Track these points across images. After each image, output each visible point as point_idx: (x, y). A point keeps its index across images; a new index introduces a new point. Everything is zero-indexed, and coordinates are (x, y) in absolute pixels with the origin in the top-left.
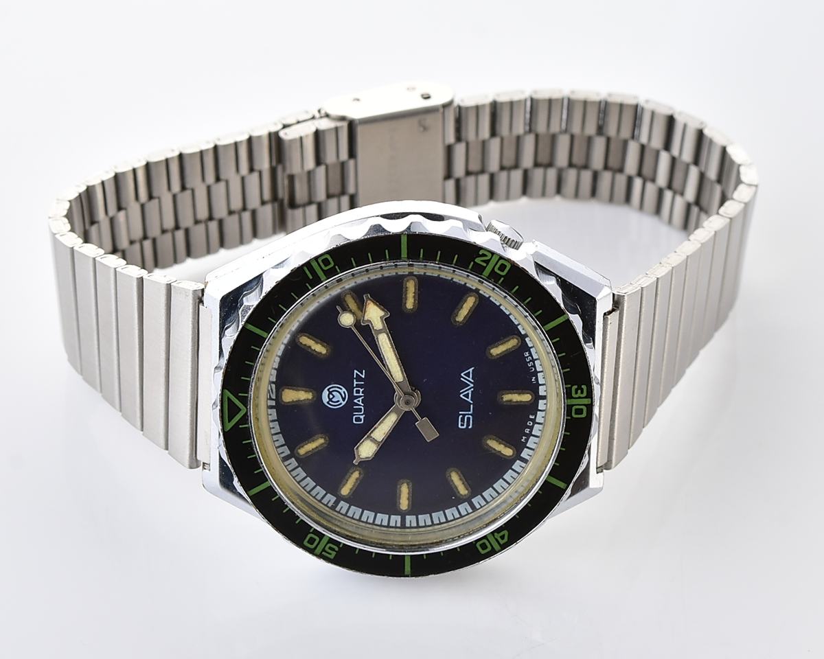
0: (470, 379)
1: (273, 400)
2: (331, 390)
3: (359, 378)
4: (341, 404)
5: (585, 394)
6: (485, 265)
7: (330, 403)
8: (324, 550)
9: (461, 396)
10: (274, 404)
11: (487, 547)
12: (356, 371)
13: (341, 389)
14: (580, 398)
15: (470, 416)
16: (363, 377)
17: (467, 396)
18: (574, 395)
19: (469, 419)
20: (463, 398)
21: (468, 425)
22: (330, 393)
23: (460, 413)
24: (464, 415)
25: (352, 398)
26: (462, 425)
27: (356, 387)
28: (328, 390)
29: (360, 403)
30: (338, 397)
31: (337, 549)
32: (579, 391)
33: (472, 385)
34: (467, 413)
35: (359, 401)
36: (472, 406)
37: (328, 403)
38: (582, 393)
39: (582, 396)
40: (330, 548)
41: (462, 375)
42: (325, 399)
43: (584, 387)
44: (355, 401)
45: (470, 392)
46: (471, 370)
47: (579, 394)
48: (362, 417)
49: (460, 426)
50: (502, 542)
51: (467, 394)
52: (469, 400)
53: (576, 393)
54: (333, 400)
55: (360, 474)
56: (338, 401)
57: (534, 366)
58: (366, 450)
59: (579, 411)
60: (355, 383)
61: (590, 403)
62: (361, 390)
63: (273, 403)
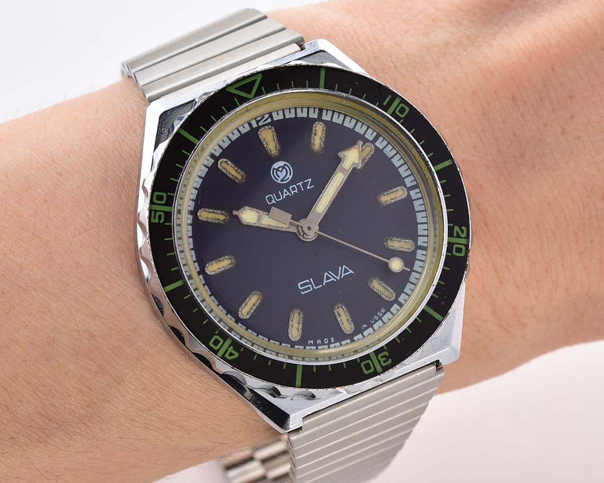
0: (343, 275)
1: (258, 124)
2: (286, 167)
3: (305, 185)
4: (278, 180)
5: (384, 365)
6: (455, 235)
7: (275, 171)
8: (156, 211)
9: (326, 274)
10: (254, 127)
11: (216, 345)
12: (310, 180)
13: (290, 174)
14: (379, 362)
15: (312, 289)
16: (308, 188)
17: (328, 278)
18: (379, 356)
19: (309, 288)
20: (325, 276)
21: (303, 290)
22: (283, 167)
23: (311, 279)
24: (310, 283)
25: (287, 186)
26: (302, 286)
27: (297, 186)
28: (285, 165)
29: (285, 195)
30: (282, 175)
31: (162, 221)
32: (385, 359)
33: (338, 279)
34: (314, 285)
35: (286, 193)
36: (321, 286)
37: (274, 169)
38: (384, 362)
39: (382, 363)
40: (160, 216)
41: (344, 266)
42: (276, 165)
43: (390, 361)
44: (285, 190)
45: (332, 279)
46: (351, 272)
47: (382, 360)
48: (273, 201)
49: (299, 284)
50: (227, 356)
51: (329, 277)
52: (325, 282)
53: (382, 357)
54: (278, 172)
55: (224, 220)
56: (279, 177)
57: (376, 321)
58: (249, 216)
59: (368, 367)
60: (300, 184)
61: (379, 372)
62: (296, 191)
63: (255, 125)
